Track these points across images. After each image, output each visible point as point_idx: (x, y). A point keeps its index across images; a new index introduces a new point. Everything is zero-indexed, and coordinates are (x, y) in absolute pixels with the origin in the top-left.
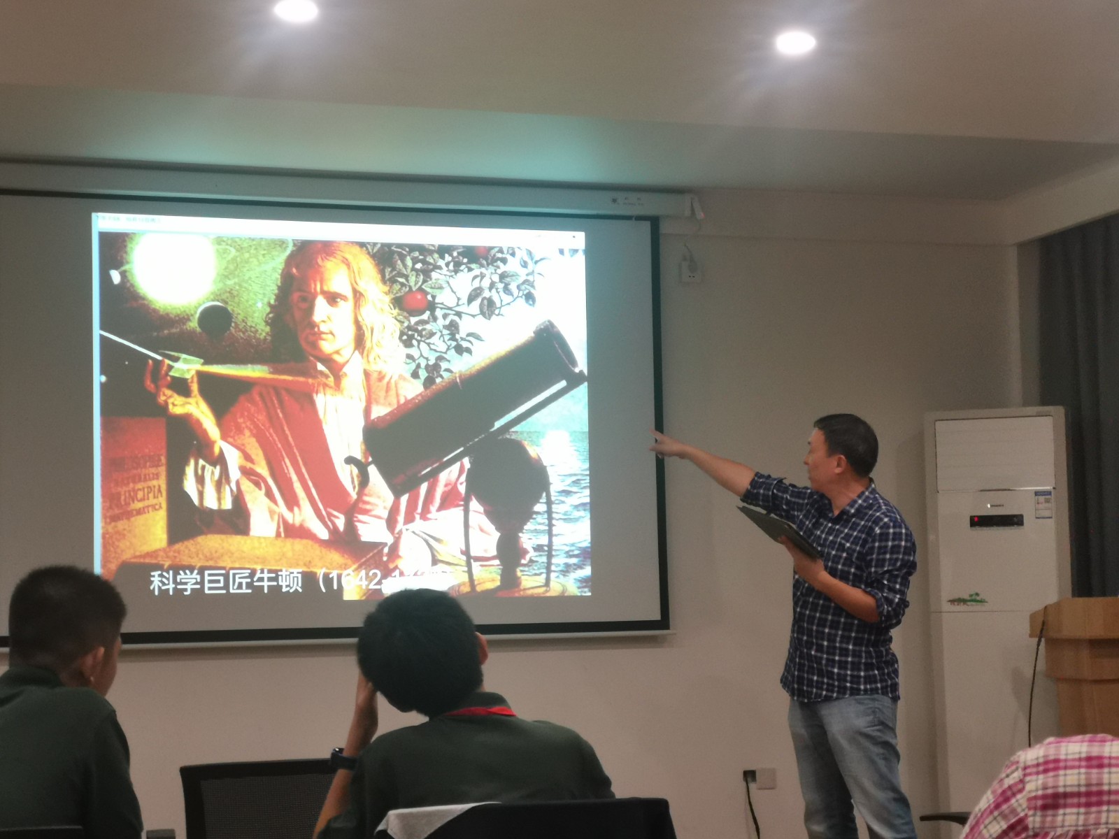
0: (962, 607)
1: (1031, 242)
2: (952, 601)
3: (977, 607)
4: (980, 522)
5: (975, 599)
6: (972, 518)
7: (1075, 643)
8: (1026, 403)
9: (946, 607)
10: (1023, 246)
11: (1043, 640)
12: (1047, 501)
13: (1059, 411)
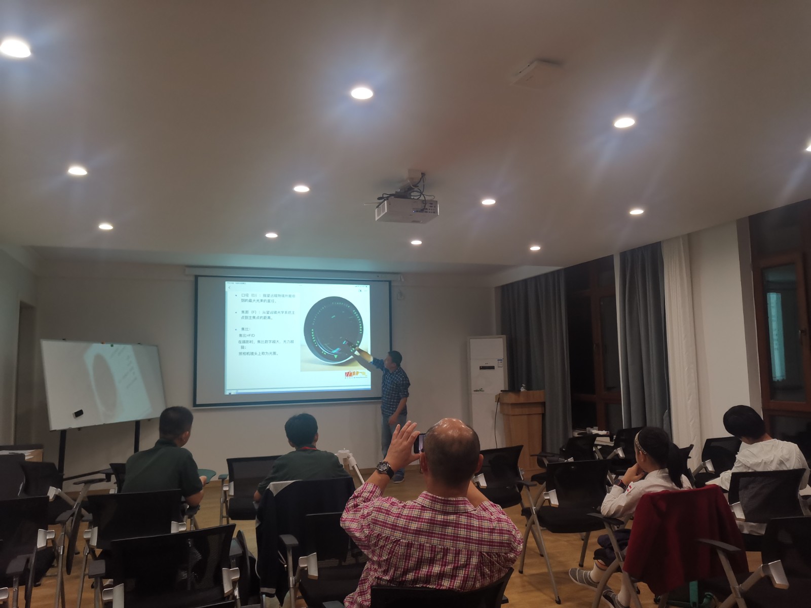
0: (477, 392)
1: (499, 287)
2: (475, 391)
3: (481, 392)
4: (482, 368)
5: (481, 390)
6: (480, 367)
7: (508, 404)
8: (497, 334)
9: (473, 392)
10: (497, 288)
11: (499, 403)
12: (501, 362)
13: (504, 336)
